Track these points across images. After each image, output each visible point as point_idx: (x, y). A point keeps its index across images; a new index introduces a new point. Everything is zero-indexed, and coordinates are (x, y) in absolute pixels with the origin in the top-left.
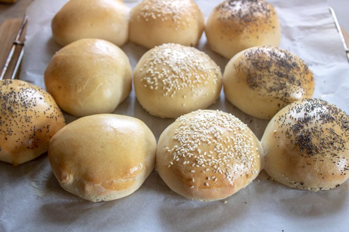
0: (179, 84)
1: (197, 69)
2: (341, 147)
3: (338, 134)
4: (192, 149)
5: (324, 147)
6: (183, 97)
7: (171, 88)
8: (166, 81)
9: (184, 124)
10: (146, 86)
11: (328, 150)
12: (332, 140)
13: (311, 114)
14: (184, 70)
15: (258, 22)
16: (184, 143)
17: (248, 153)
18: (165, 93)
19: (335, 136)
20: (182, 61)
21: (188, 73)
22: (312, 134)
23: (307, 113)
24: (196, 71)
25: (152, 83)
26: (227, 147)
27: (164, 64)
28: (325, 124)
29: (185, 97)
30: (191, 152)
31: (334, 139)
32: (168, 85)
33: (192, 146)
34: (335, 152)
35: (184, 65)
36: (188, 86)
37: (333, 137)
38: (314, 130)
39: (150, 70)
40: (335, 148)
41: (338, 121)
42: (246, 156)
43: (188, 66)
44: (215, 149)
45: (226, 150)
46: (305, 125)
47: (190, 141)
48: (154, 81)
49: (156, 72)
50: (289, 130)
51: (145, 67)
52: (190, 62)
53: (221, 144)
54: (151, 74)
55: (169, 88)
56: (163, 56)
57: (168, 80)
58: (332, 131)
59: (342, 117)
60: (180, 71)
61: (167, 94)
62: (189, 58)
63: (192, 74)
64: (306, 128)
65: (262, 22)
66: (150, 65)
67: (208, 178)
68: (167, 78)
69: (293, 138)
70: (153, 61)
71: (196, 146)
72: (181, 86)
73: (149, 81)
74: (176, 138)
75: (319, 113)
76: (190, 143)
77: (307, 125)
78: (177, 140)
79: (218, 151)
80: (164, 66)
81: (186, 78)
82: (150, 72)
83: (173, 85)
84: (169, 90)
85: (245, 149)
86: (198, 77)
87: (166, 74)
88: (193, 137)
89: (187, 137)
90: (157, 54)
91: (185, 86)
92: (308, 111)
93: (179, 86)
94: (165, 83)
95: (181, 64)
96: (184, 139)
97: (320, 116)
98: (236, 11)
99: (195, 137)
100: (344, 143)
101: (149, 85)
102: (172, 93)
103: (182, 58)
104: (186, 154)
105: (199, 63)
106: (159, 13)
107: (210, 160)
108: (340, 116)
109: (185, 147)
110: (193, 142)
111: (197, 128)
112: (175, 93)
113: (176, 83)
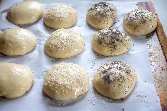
0: (64, 47)
1: (72, 41)
2: (123, 81)
3: (123, 75)
4: (56, 78)
5: (115, 81)
6: (65, 53)
7: (60, 50)
8: (58, 46)
9: (55, 68)
10: (49, 48)
11: (117, 82)
12: (119, 78)
13: (112, 66)
14: (66, 42)
15: (108, 17)
16: (53, 76)
17: (82, 80)
18: (57, 51)
19: (121, 76)
20: (66, 37)
21: (68, 43)
22: (111, 75)
23: (111, 66)
24: (72, 42)
25: (52, 47)
26: (72, 78)
27: (58, 39)
28: (117, 71)
29: (66, 53)
30: (56, 79)
31: (120, 78)
32: (59, 48)
33: (56, 77)
34: (120, 83)
35: (66, 39)
36: (68, 48)
37: (120, 76)
38: (112, 73)
39: (51, 41)
40: (120, 81)
41: (124, 70)
42: (82, 81)
43: (68, 39)
44: (67, 78)
45: (72, 79)
46: (108, 70)
47: (56, 75)
48: (53, 46)
49: (53, 42)
50: (101, 73)
51: (49, 40)
52: (70, 38)
53: (70, 76)
54: (51, 43)
55: (60, 49)
56: (57, 35)
57: (59, 46)
58: (120, 74)
59: (127, 68)
60: (64, 42)
61: (58, 52)
62: (69, 36)
63: (70, 43)
64: (108, 72)
65: (110, 17)
66: (51, 39)
67: (63, 91)
68: (58, 45)
69: (102, 76)
70: (52, 37)
71: (58, 77)
72: (65, 49)
73: (50, 46)
74: (50, 74)
75: (116, 66)
76: (56, 76)
77: (109, 71)
78: (50, 75)
79: (68, 79)
80: (57, 39)
81: (67, 45)
82: (51, 42)
83: (61, 48)
84: (59, 50)
85: (81, 78)
86: (72, 44)
87: (58, 43)
88: (57, 73)
89: (55, 73)
90: (54, 34)
91: (66, 48)
92: (111, 65)
93: (64, 48)
94: (58, 47)
95: (65, 39)
96: (53, 74)
97: (116, 67)
98: (98, 11)
99: (58, 73)
100: (125, 80)
101: (50, 48)
102: (61, 51)
103: (66, 36)
104: (53, 80)
105: (73, 38)
106: (54, 16)
107: (64, 83)
108: (126, 68)
109: (53, 77)
110: (57, 75)
111: (60, 70)
112: (62, 51)
113: (62, 47)
